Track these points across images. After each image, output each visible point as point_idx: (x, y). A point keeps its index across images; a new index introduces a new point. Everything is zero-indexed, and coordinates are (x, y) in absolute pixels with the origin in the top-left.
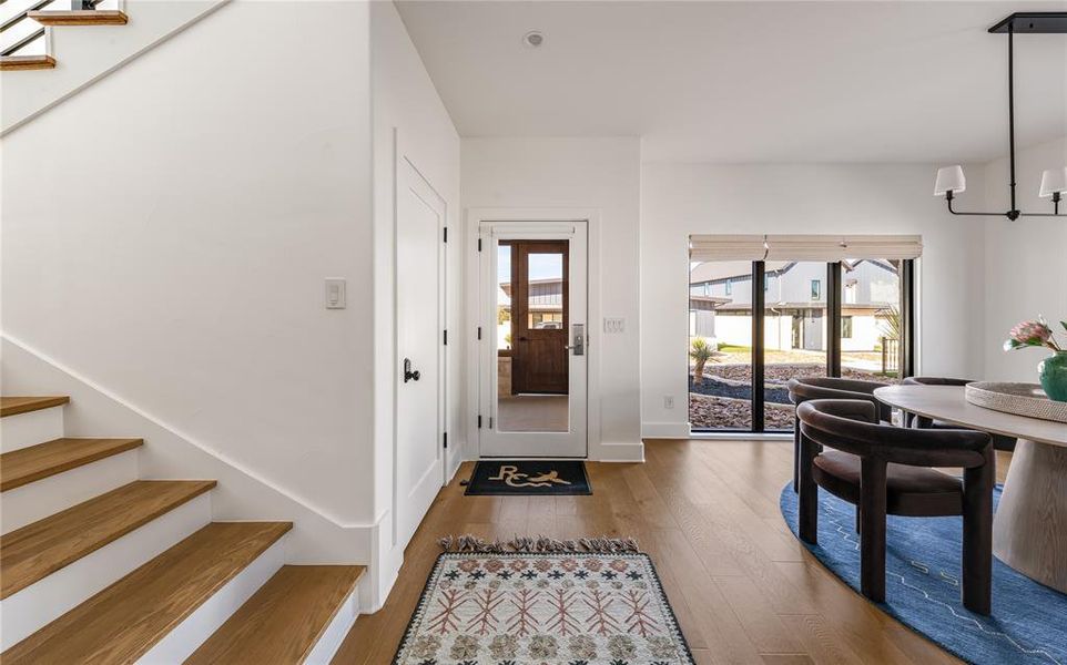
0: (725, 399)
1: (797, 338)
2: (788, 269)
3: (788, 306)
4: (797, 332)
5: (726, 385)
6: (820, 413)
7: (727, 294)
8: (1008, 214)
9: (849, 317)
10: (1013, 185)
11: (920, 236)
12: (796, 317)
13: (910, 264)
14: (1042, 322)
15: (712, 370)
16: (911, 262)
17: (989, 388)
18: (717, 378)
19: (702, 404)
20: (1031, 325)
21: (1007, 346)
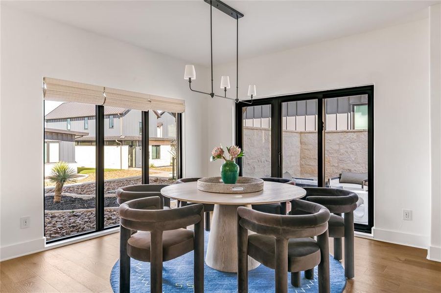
0: (78, 211)
1: (132, 160)
2: (126, 113)
3: (126, 139)
4: (132, 156)
5: (81, 199)
6: (131, 209)
7: (85, 129)
8: (211, 94)
9: (159, 146)
10: (212, 80)
11: (184, 101)
12: (131, 146)
13: (180, 116)
14: (222, 147)
15: (70, 189)
16: (181, 114)
17: (206, 181)
18: (74, 195)
19: (59, 218)
20: (218, 149)
21: (211, 159)
